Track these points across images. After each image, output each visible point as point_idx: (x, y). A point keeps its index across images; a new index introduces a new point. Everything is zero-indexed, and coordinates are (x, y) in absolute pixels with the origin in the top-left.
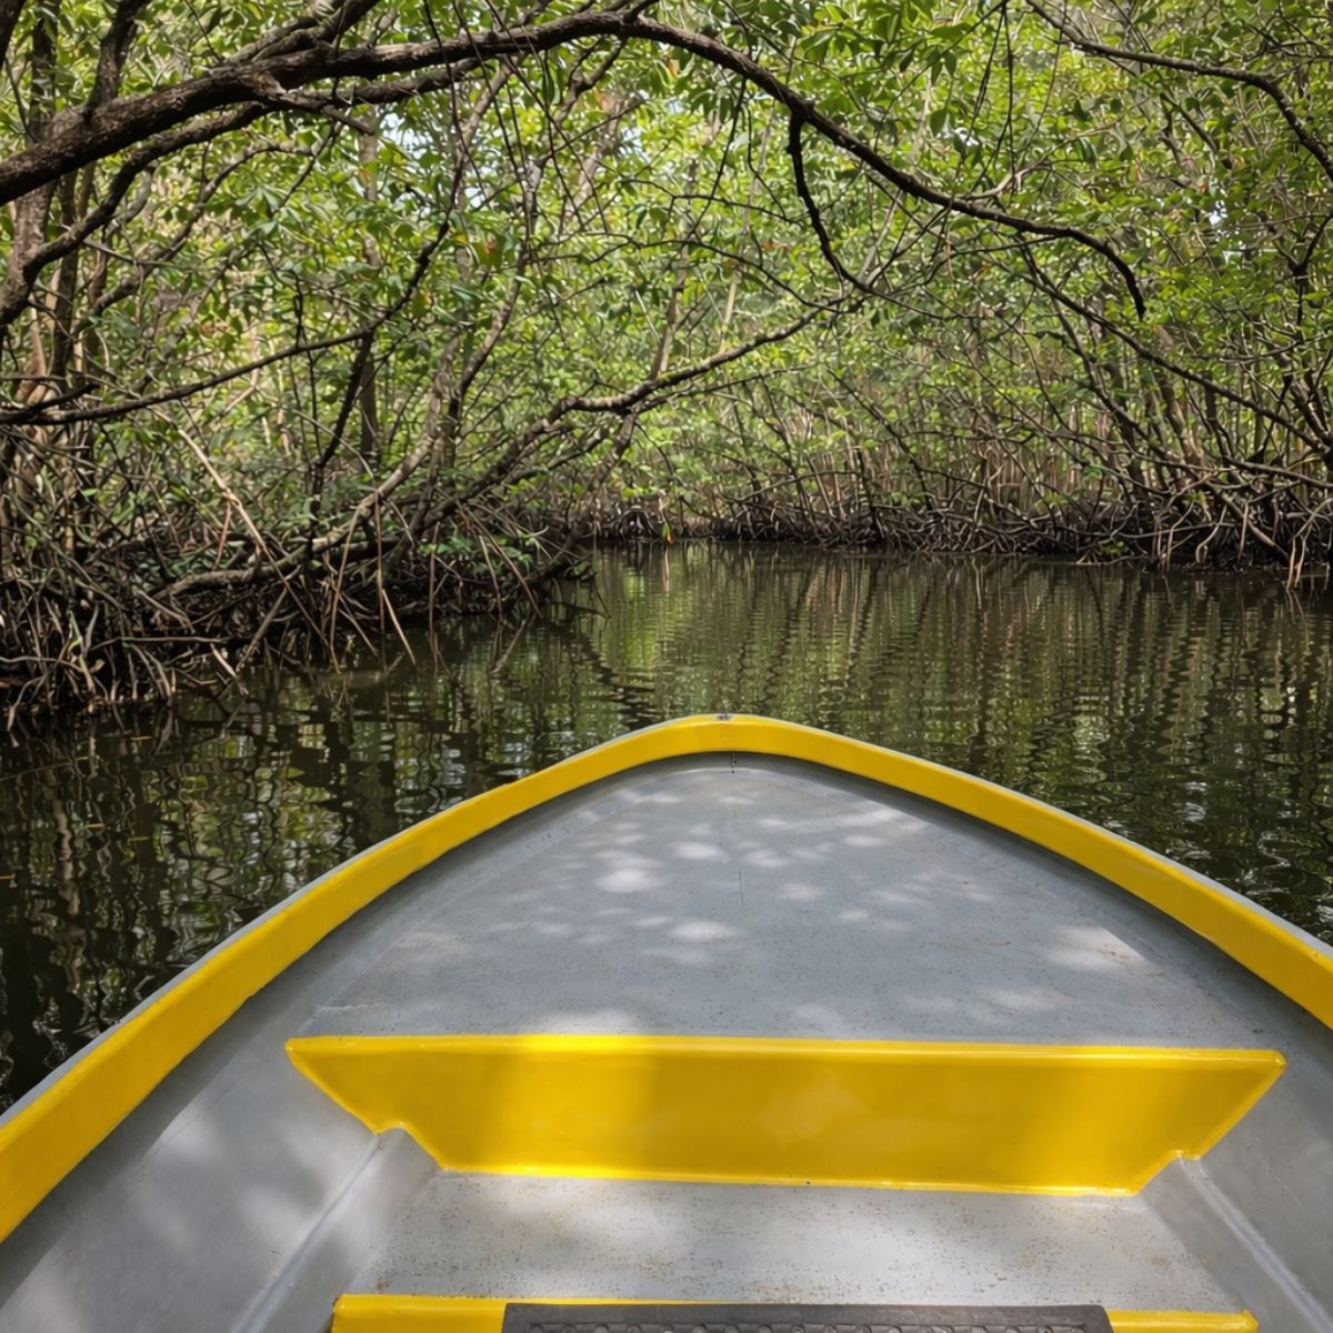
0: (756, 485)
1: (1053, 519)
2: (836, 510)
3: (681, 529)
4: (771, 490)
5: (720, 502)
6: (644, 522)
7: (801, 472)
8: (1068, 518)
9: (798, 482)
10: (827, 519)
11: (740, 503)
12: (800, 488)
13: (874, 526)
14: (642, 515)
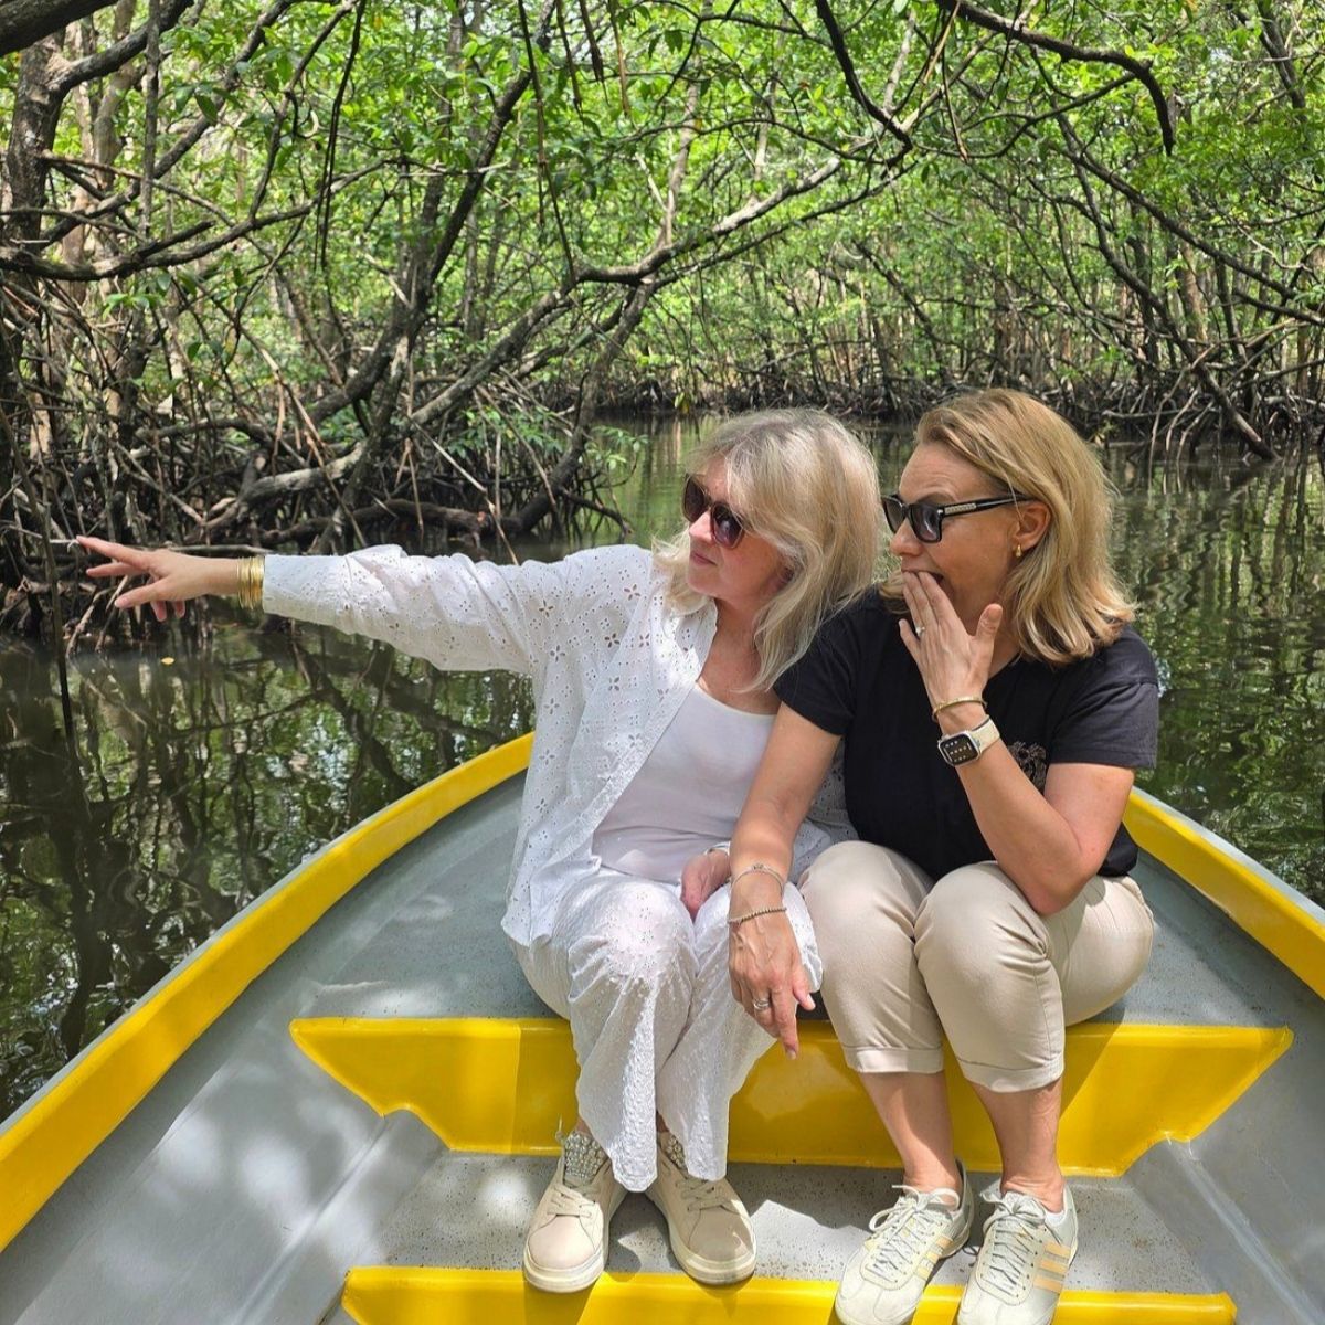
0: (769, 354)
1: (1065, 393)
2: (848, 379)
3: (695, 399)
4: (784, 360)
5: (732, 372)
6: (658, 390)
7: (817, 341)
8: (1079, 393)
9: (813, 352)
10: (839, 389)
11: (754, 374)
12: (814, 359)
13: (887, 397)
14: (656, 385)
